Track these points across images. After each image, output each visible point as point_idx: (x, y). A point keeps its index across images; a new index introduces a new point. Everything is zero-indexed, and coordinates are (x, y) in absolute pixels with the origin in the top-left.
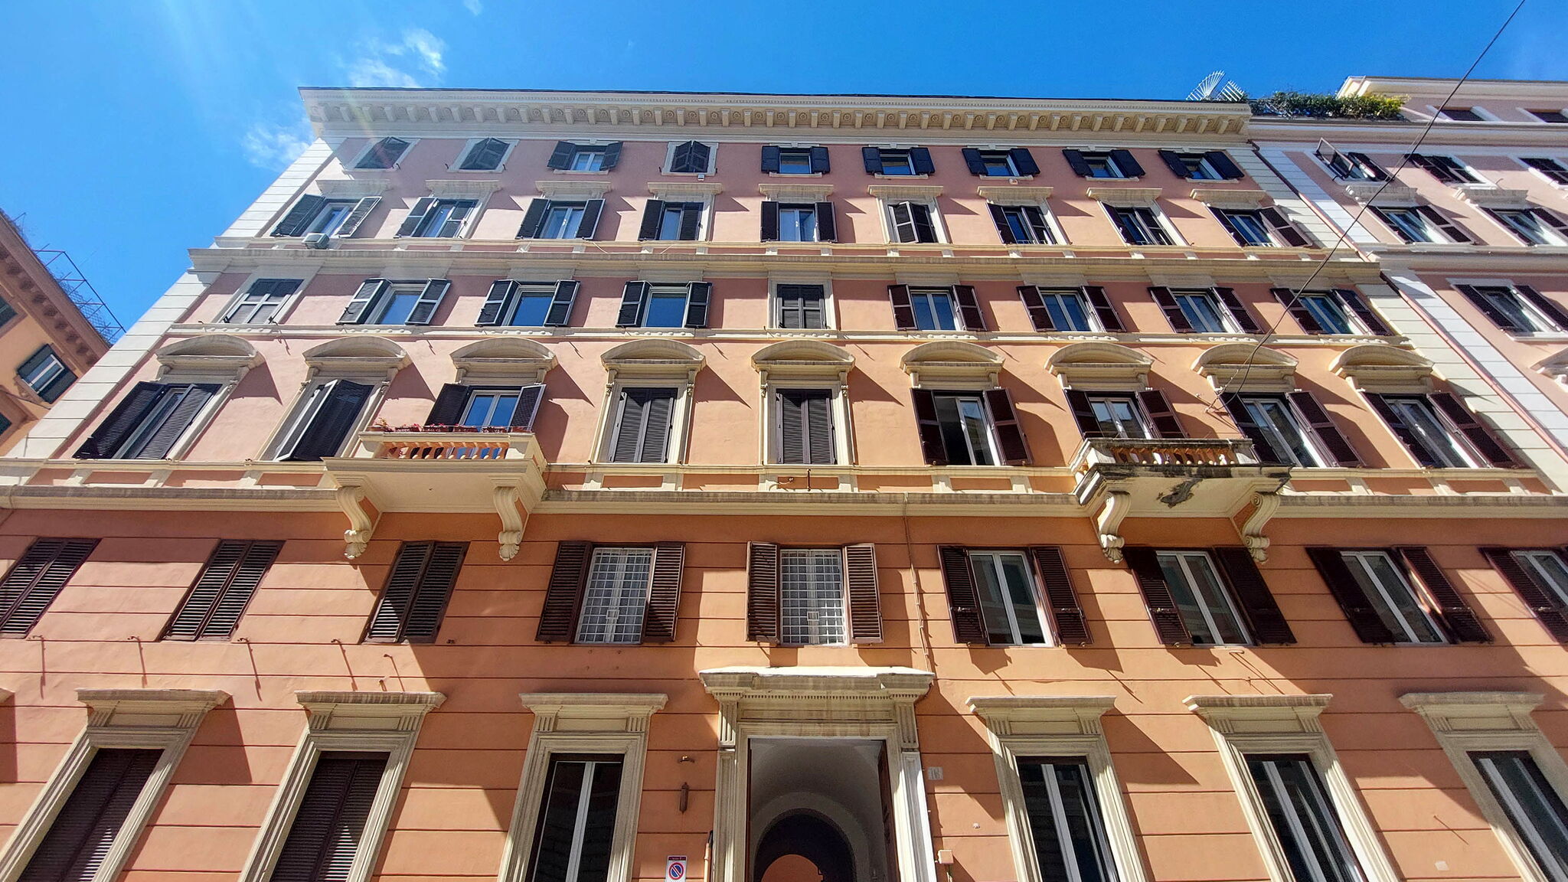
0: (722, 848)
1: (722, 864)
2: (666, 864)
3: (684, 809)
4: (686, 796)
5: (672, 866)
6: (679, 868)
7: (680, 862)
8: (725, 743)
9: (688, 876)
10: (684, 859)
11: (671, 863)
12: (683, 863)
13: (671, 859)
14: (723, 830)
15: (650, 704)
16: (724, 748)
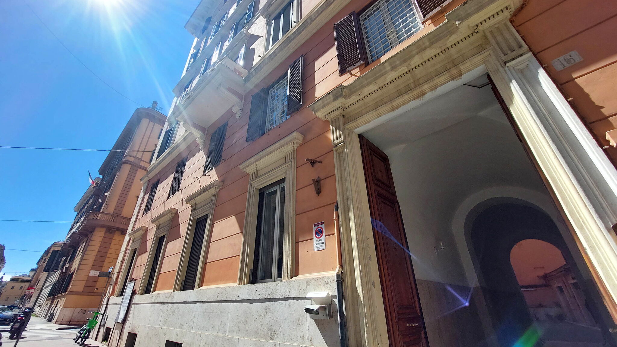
0: (346, 209)
1: (347, 221)
2: (313, 230)
3: (318, 192)
4: (318, 185)
5: (316, 230)
6: (320, 230)
7: (321, 226)
8: (336, 142)
9: (327, 234)
10: (323, 223)
11: (315, 228)
12: (322, 226)
13: (315, 226)
14: (345, 197)
15: (290, 142)
16: (336, 145)
